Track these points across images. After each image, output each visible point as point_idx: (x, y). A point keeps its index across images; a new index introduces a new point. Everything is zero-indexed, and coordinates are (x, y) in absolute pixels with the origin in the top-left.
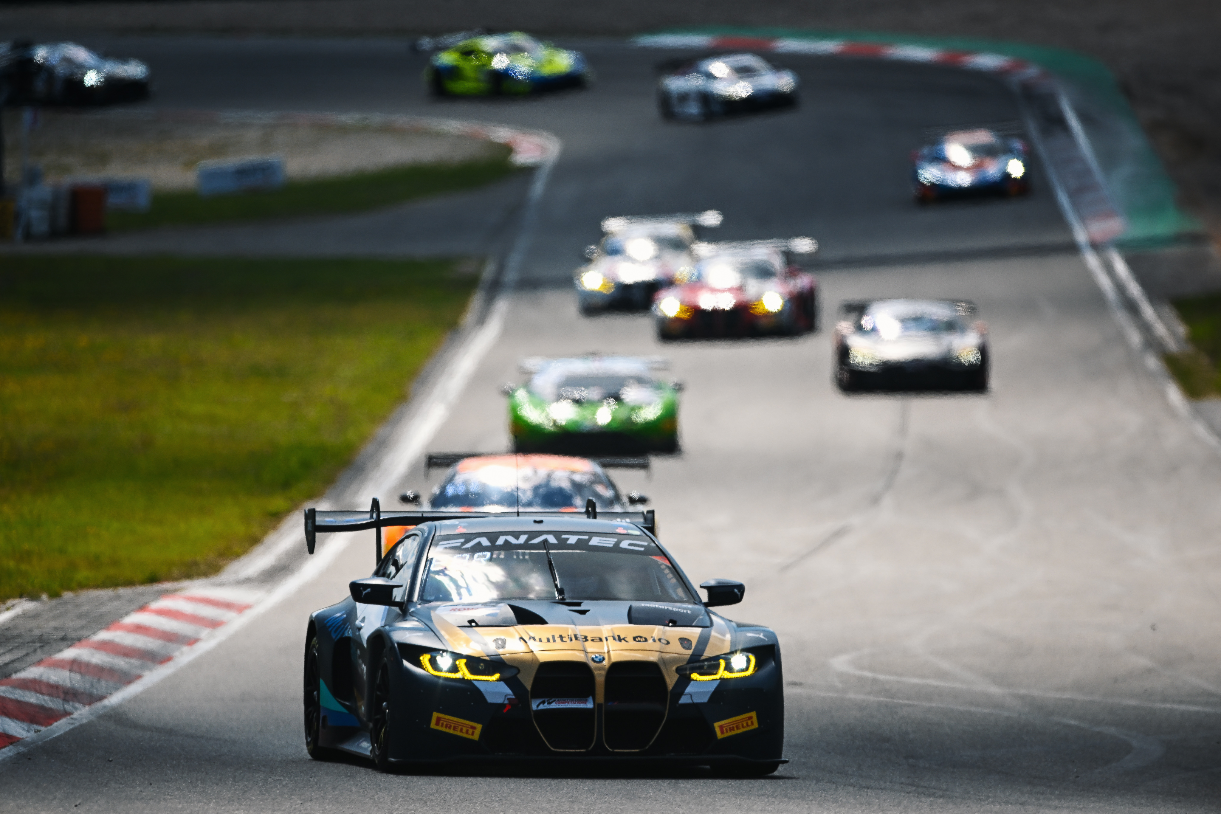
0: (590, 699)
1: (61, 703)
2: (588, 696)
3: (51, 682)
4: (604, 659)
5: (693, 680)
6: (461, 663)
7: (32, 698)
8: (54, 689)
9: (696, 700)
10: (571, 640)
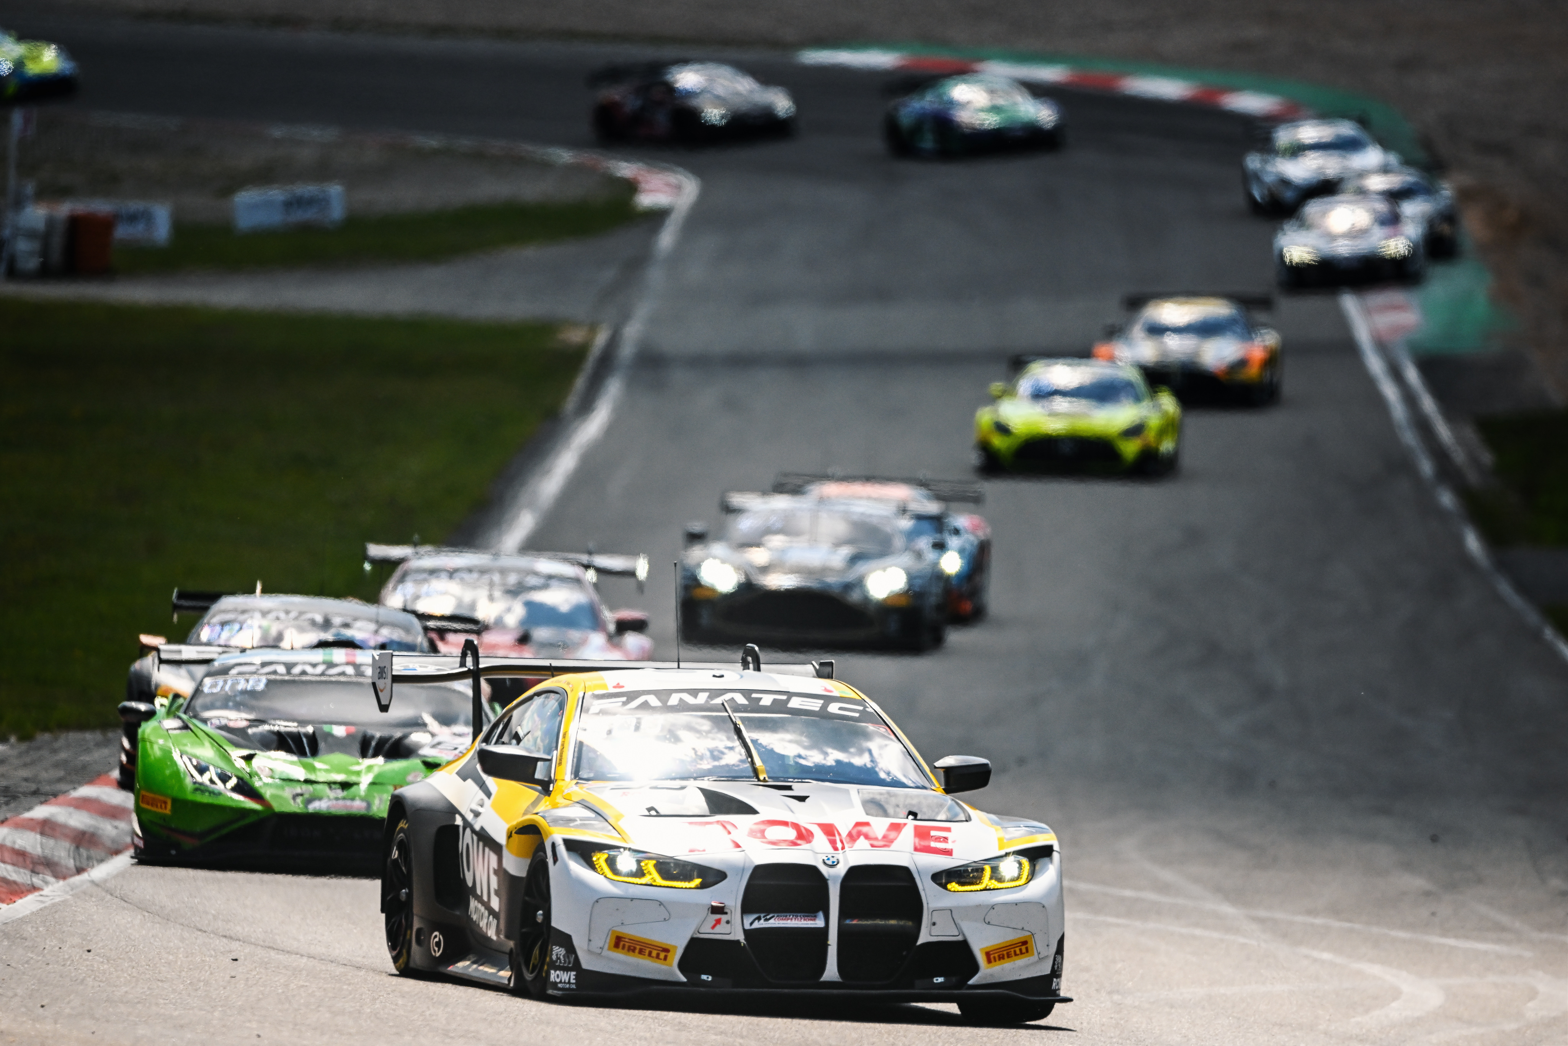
1: (29, 877)
8: (19, 857)
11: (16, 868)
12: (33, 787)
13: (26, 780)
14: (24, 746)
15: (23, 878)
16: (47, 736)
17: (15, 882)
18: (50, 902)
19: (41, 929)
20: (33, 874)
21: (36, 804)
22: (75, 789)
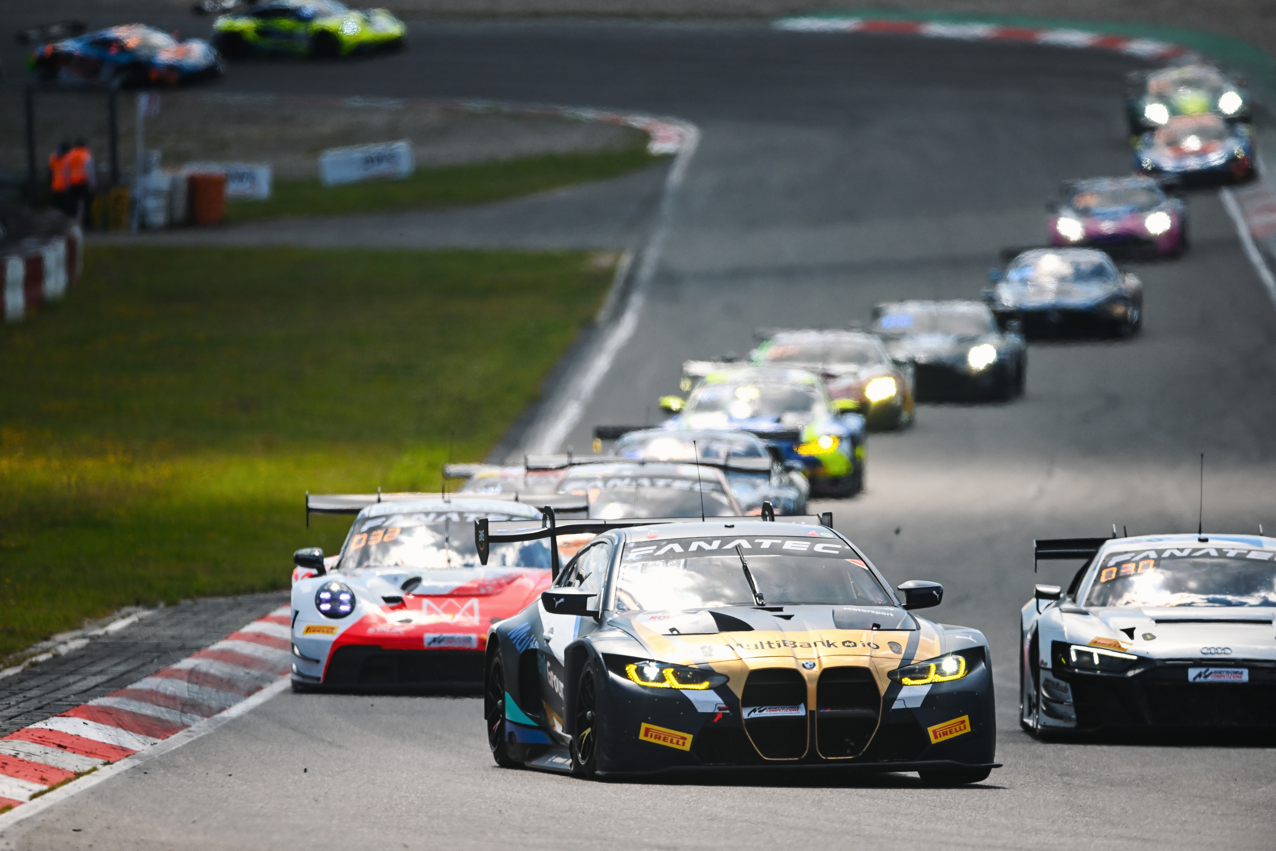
0: (802, 706)
1: (179, 716)
2: (800, 704)
3: (168, 692)
4: (814, 665)
5: (905, 685)
6: (668, 673)
7: (148, 710)
8: (170, 701)
9: (910, 705)
10: (779, 646)
11: (168, 710)
12: (180, 644)
13: (173, 638)
14: (170, 610)
15: (174, 717)
16: (189, 602)
17: (167, 721)
18: (196, 737)
19: (190, 758)
20: (182, 714)
21: (182, 657)
22: (213, 643)
